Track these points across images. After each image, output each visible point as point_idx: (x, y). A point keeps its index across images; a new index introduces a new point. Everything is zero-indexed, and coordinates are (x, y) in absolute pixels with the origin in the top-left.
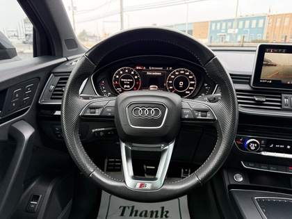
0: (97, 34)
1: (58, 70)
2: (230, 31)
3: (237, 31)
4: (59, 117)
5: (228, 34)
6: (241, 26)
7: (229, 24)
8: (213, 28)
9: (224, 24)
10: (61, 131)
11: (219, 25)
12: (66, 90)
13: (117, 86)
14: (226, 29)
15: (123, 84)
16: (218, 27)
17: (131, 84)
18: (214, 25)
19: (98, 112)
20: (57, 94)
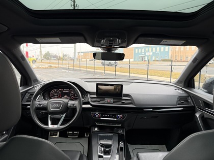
0: (57, 55)
1: (30, 91)
2: (147, 54)
3: (151, 53)
4: (29, 108)
5: (146, 56)
6: (154, 51)
7: (147, 49)
8: (136, 52)
9: (143, 50)
10: (30, 113)
11: (140, 50)
12: (32, 98)
13: (52, 96)
14: (145, 53)
15: (54, 95)
16: (140, 52)
17: (57, 95)
18: (137, 50)
19: (42, 106)
20: (29, 100)
